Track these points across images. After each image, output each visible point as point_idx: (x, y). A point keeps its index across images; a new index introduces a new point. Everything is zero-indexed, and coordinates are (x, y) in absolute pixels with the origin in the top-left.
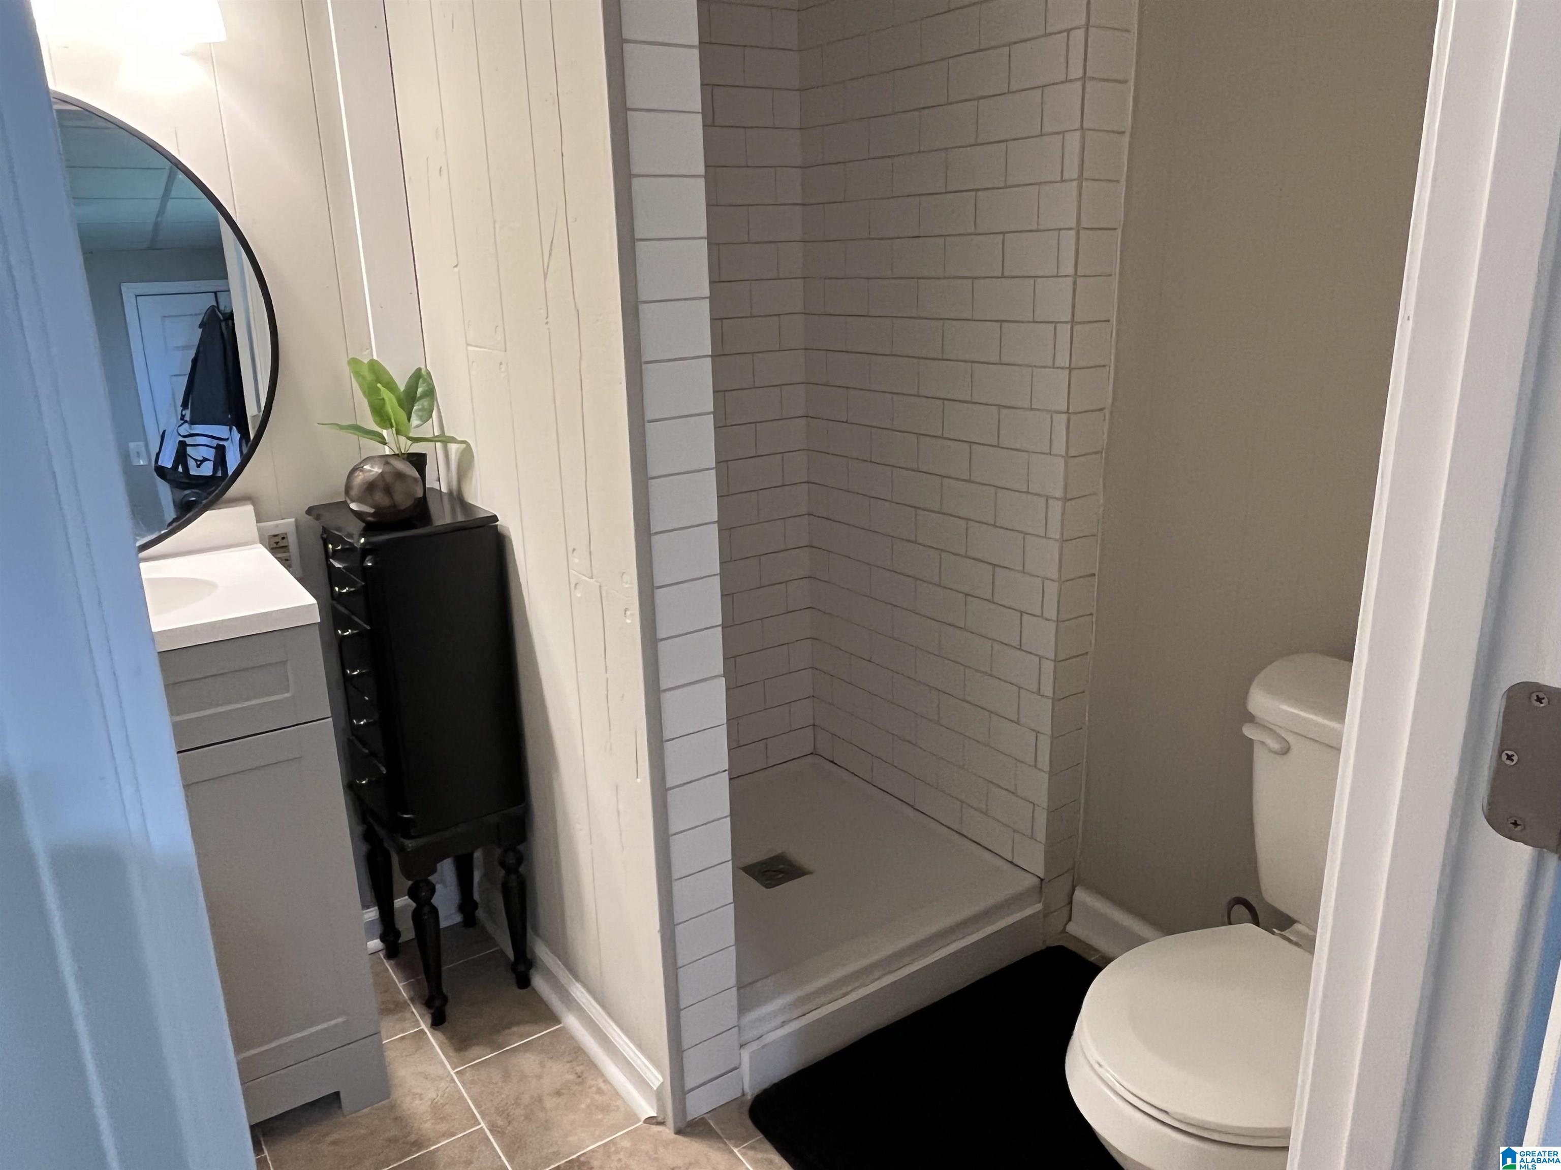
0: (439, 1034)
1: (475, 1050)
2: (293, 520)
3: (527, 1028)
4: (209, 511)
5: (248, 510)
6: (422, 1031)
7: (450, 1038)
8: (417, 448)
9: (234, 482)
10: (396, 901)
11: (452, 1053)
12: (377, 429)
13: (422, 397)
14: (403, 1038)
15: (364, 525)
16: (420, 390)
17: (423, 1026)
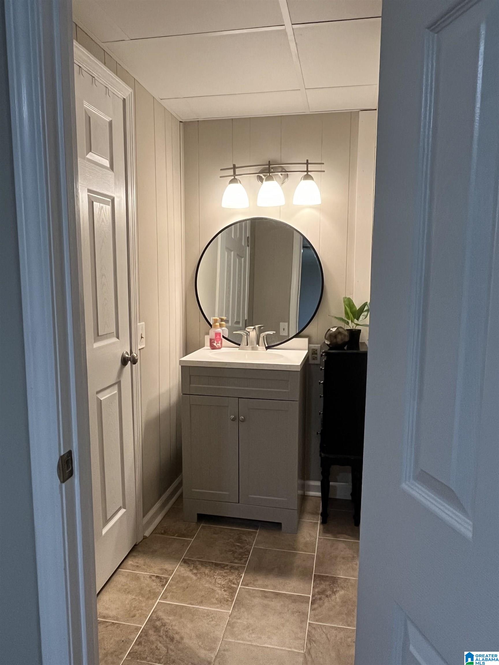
0: (322, 527)
1: (328, 535)
2: (319, 345)
3: (347, 536)
4: (294, 338)
5: (306, 340)
6: (318, 522)
7: (324, 528)
8: (358, 328)
9: (304, 329)
10: (330, 483)
11: (321, 532)
12: (346, 319)
13: (365, 311)
14: (311, 522)
15: (329, 348)
16: (365, 309)
17: (319, 522)
